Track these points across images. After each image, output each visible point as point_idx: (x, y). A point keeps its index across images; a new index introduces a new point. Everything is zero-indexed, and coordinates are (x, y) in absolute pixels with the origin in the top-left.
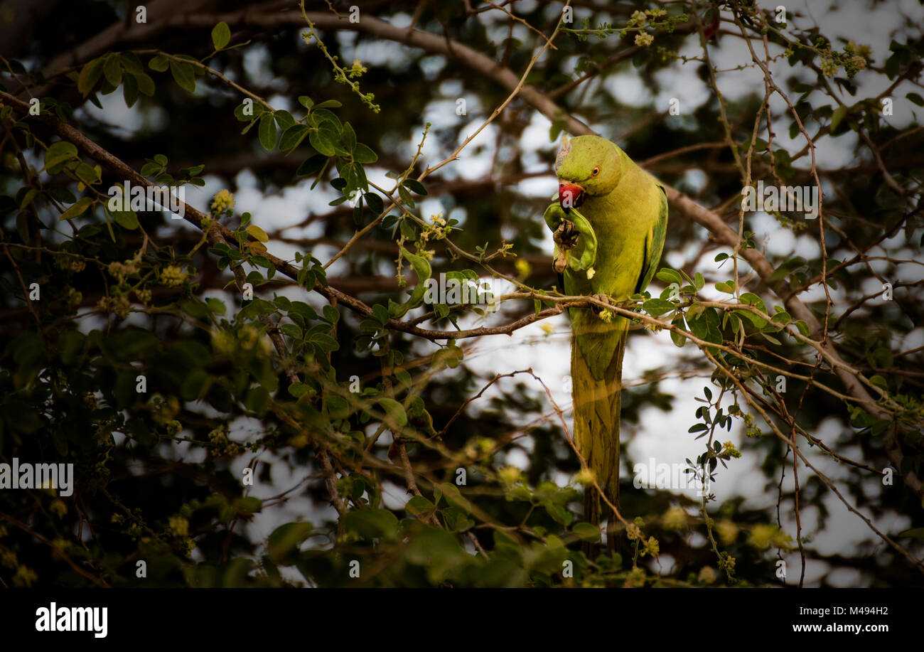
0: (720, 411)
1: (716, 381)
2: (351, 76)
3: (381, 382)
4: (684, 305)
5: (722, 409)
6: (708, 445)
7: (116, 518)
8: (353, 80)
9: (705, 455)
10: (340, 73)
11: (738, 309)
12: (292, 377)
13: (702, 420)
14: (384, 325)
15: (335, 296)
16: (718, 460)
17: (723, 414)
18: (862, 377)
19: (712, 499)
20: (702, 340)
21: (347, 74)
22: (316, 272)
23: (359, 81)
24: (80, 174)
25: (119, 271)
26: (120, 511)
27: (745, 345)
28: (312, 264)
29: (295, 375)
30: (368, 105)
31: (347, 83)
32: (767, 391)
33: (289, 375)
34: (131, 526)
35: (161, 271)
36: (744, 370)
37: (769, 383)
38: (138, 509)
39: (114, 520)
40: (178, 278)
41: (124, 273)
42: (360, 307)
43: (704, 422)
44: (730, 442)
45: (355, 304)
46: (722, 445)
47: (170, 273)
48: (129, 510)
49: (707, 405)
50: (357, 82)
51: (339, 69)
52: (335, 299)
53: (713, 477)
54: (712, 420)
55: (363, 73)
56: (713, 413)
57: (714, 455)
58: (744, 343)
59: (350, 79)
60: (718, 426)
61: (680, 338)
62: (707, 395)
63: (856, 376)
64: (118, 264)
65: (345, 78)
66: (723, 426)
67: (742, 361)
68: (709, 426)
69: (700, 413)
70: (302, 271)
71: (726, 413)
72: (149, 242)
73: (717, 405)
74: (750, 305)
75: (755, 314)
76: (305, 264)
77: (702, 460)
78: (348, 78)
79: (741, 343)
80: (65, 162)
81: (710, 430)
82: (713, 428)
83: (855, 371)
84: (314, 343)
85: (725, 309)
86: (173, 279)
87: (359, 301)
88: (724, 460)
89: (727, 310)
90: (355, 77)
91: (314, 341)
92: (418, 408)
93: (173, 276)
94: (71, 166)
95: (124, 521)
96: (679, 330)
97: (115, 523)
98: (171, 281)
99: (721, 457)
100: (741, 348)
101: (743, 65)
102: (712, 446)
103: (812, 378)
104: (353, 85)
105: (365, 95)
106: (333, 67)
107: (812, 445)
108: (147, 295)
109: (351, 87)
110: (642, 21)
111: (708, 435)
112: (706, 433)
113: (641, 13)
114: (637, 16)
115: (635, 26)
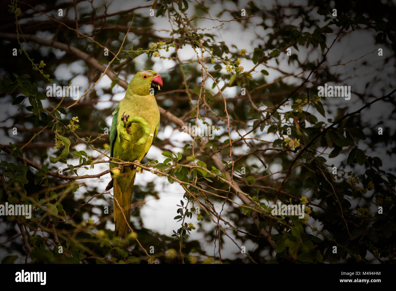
0: (187, 210)
1: (186, 198)
2: (39, 67)
4: (173, 166)
5: (188, 209)
6: (182, 225)
8: (41, 69)
9: (181, 229)
10: (35, 66)
11: (196, 168)
12: (9, 194)
13: (180, 214)
14: (46, 173)
15: (26, 161)
16: (186, 231)
17: (188, 211)
18: (250, 197)
20: (181, 180)
21: (38, 67)
22: (18, 150)
23: (43, 70)
27: (198, 183)
28: (16, 147)
30: (48, 80)
31: (38, 70)
32: (207, 202)
36: (197, 193)
37: (208, 198)
42: (36, 165)
43: (180, 215)
44: (191, 223)
45: (34, 164)
46: (188, 224)
49: (182, 208)
50: (42, 70)
51: (35, 65)
52: (25, 163)
53: (184, 238)
54: (184, 214)
55: (44, 66)
56: (184, 211)
57: (185, 229)
58: (197, 181)
59: (39, 69)
60: (186, 216)
61: (172, 180)
62: (182, 204)
63: (247, 196)
65: (37, 69)
66: (188, 217)
67: (196, 189)
68: (183, 216)
69: (179, 211)
71: (189, 211)
73: (186, 208)
74: (202, 166)
75: (203, 170)
77: (180, 231)
78: (38, 68)
79: (196, 182)
81: (183, 218)
82: (184, 217)
83: (246, 194)
85: (191, 168)
88: (189, 231)
89: (192, 168)
90: (41, 68)
91: (18, 180)
92: (60, 208)
96: (171, 177)
99: (187, 229)
100: (195, 184)
102: (184, 225)
103: (227, 197)
104: (40, 71)
105: (46, 75)
106: (32, 64)
107: (226, 225)
109: (40, 72)
110: (155, 47)
111: (182, 220)
112: (181, 219)
113: (155, 44)
114: (153, 45)
115: (153, 49)
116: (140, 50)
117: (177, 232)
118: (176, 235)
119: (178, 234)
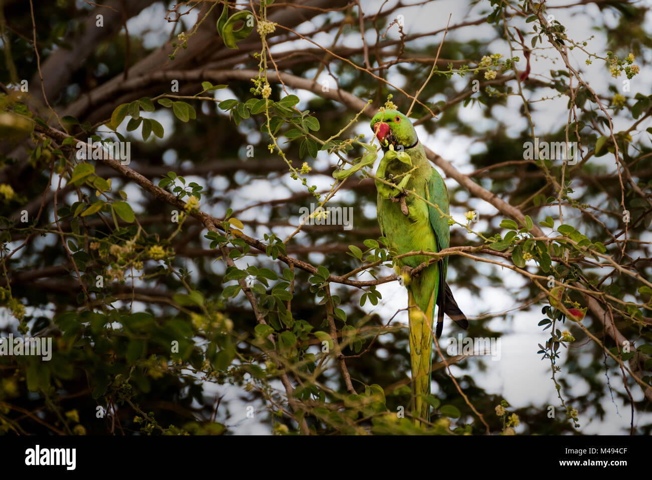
3: (326, 318)
6: (552, 334)
7: (136, 419)
9: (551, 340)
12: (260, 320)
14: (326, 279)
15: (292, 262)
16: (560, 343)
19: (558, 370)
22: (278, 247)
24: (98, 185)
25: (118, 251)
26: (140, 415)
28: (275, 241)
29: (262, 319)
33: (258, 319)
34: (147, 425)
35: (149, 249)
38: (151, 413)
39: (135, 420)
40: (160, 254)
41: (122, 252)
42: (309, 268)
43: (548, 318)
45: (306, 267)
47: (155, 250)
48: (146, 414)
52: (292, 264)
53: (558, 355)
57: (557, 340)
60: (557, 320)
64: (117, 247)
66: (560, 320)
68: (552, 320)
69: (544, 311)
70: (268, 247)
72: (142, 231)
74: (564, 236)
76: (271, 241)
77: (549, 344)
80: (86, 177)
81: (553, 323)
82: (554, 321)
84: (274, 296)
86: (157, 254)
87: (309, 265)
88: (564, 343)
91: (275, 295)
93: (157, 252)
94: (91, 179)
95: (142, 422)
97: (136, 423)
98: (156, 255)
99: (561, 341)
101: (545, 98)
102: (555, 333)
108: (140, 265)
110: (488, 62)
111: (551, 327)
112: (551, 325)
113: (488, 57)
114: (485, 59)
115: (485, 66)
116: (465, 69)
117: (545, 347)
118: (544, 352)
119: (548, 348)
